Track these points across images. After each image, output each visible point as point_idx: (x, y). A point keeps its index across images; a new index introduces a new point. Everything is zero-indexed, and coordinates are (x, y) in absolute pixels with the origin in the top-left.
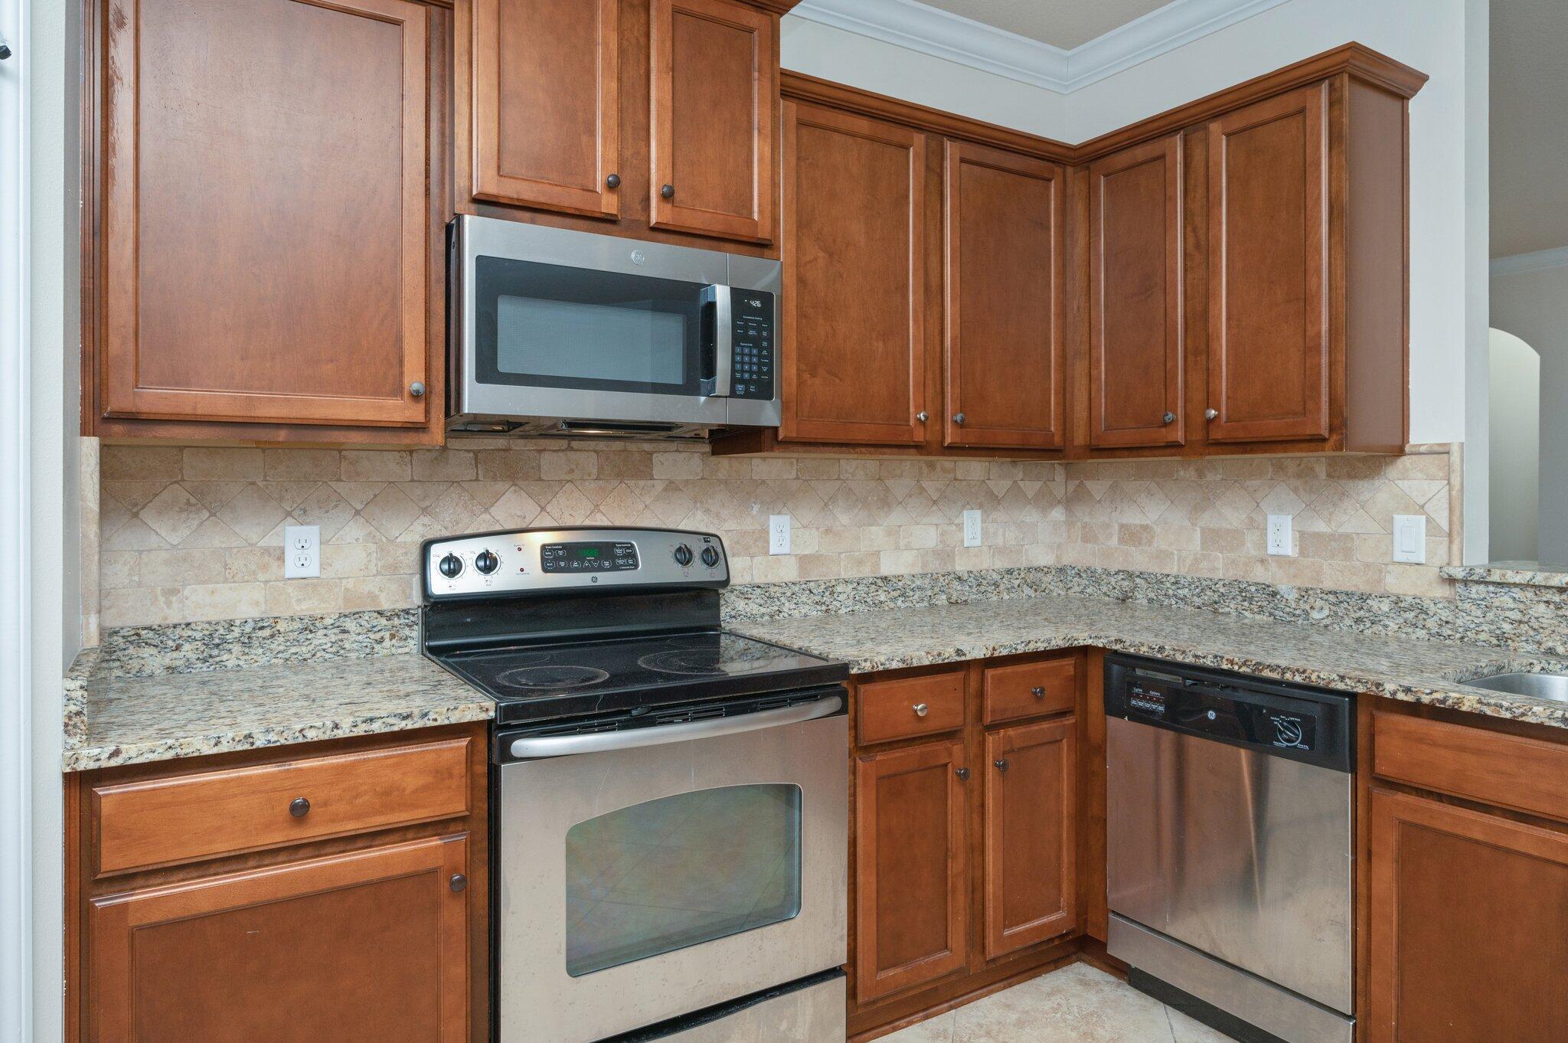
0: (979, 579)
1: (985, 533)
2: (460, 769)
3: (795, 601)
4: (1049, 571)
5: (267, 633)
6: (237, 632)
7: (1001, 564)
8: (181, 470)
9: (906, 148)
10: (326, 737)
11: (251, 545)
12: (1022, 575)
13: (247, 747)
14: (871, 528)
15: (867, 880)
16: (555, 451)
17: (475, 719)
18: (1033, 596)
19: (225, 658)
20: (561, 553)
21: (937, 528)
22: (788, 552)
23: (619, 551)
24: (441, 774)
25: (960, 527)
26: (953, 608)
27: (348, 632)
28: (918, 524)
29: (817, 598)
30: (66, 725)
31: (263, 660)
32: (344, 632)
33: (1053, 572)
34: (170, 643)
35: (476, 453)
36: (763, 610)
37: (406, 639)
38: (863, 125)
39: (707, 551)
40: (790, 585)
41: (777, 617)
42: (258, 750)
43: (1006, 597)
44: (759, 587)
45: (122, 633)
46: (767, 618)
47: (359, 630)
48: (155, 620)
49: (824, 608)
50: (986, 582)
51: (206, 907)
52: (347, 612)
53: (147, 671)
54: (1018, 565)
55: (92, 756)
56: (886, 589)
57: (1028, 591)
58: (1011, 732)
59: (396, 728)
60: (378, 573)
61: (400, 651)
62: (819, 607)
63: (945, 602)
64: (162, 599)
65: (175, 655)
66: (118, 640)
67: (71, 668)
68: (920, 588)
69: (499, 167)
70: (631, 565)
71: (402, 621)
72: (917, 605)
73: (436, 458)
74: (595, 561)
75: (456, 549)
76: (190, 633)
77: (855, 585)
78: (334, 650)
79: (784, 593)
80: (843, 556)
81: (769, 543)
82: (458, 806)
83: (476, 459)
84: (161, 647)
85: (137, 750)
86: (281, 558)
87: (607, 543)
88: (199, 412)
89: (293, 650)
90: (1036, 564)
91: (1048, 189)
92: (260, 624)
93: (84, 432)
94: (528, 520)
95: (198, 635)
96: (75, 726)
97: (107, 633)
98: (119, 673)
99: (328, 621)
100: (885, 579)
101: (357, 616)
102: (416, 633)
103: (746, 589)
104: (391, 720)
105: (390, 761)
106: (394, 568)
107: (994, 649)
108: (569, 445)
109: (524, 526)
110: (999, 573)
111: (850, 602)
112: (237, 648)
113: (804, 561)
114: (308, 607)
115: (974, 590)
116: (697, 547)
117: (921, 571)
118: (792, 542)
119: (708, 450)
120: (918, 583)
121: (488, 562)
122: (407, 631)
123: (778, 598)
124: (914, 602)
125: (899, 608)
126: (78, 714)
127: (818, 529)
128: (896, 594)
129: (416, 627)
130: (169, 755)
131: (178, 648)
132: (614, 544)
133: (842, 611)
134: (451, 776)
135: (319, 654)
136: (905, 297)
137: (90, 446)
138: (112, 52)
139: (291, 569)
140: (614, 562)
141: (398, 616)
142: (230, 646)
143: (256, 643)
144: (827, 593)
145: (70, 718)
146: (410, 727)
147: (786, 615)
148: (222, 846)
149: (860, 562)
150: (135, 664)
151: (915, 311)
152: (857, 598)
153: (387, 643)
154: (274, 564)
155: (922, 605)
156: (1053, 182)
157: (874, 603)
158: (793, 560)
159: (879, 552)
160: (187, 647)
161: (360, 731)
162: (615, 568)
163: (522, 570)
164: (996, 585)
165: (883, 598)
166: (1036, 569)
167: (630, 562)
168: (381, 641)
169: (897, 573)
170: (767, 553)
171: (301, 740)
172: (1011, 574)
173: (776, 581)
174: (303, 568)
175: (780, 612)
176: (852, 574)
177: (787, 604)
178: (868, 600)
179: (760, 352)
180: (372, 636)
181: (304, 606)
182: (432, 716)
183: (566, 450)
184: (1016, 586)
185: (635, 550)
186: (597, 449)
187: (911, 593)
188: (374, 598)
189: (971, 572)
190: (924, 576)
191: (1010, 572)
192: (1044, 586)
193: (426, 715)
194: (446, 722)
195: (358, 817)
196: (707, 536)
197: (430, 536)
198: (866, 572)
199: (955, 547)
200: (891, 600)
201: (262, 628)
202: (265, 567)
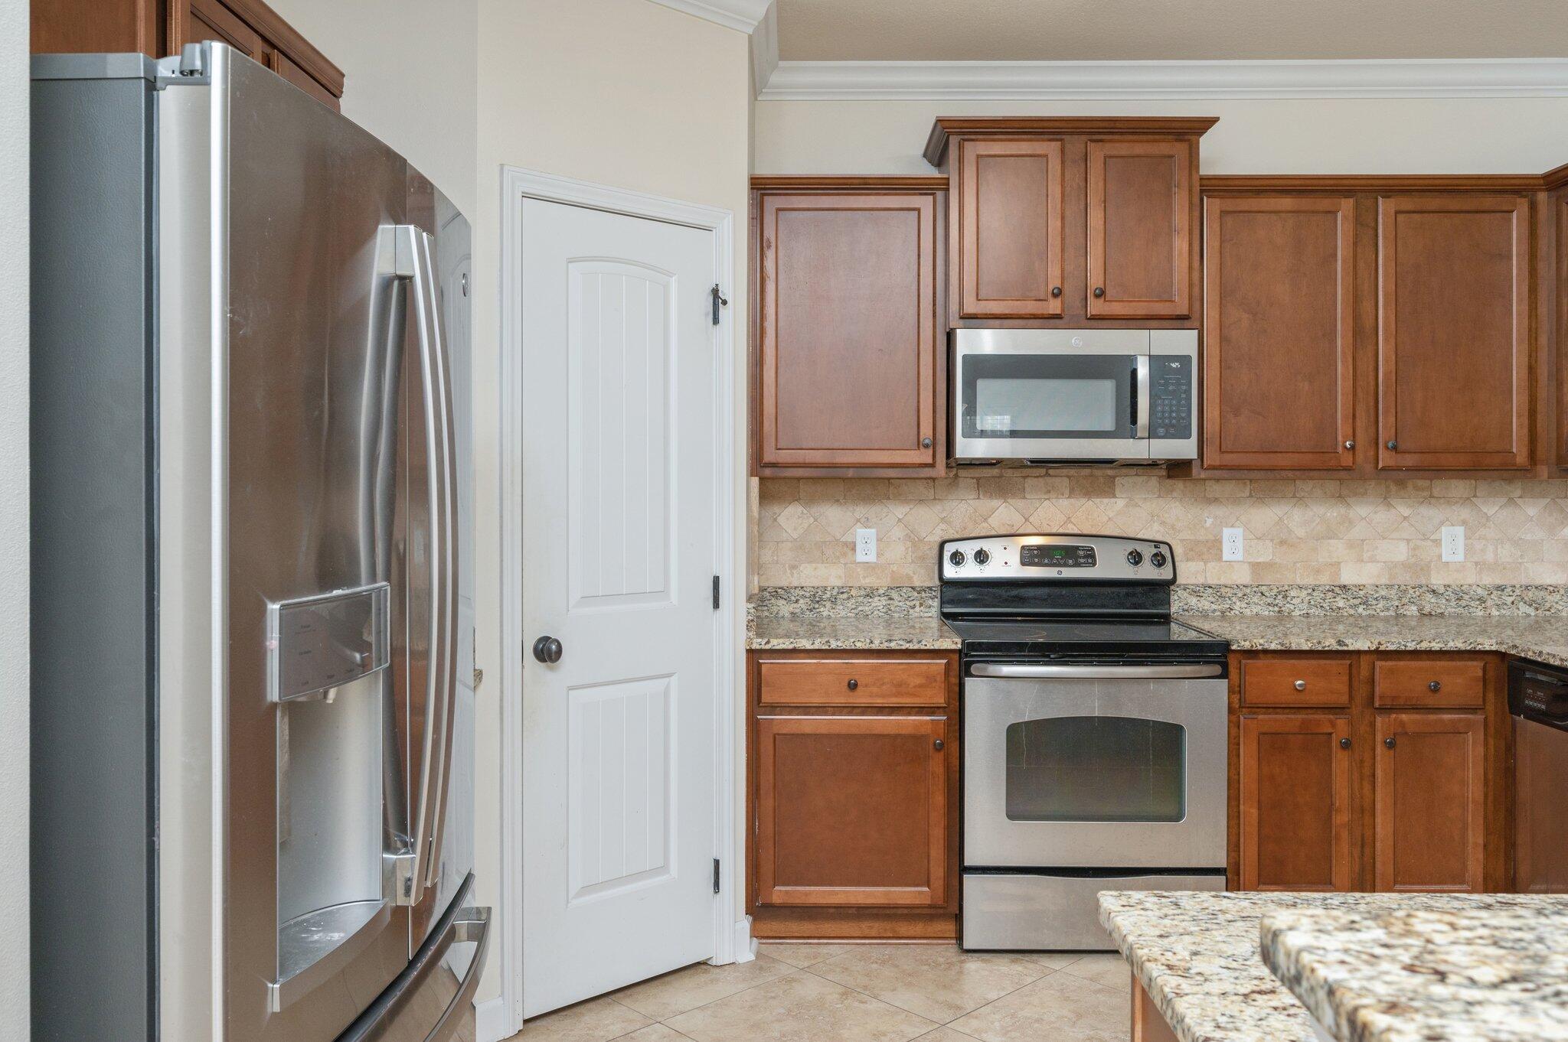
0: (1459, 595)
1: (1469, 550)
2: (941, 678)
3: (1247, 601)
4: (1556, 590)
5: (845, 596)
6: (828, 595)
7: (1489, 580)
8: (799, 492)
9: (1334, 213)
10: (866, 647)
11: (837, 540)
12: (1518, 592)
13: (827, 647)
14: (1330, 541)
15: (1250, 812)
16: (1035, 477)
17: (949, 648)
18: (1533, 614)
19: (822, 610)
20: (1035, 552)
21: (1408, 544)
22: (1241, 559)
23: (1081, 553)
24: (930, 679)
25: (1438, 542)
26: (1426, 620)
27: (893, 599)
28: (1384, 538)
29: (1269, 600)
30: (747, 626)
31: (843, 614)
32: (891, 599)
33: (1562, 592)
34: (793, 598)
35: (978, 479)
36: (1214, 607)
37: (930, 607)
38: (1287, 203)
39: (1155, 555)
40: (1241, 587)
41: (1228, 614)
42: (832, 649)
43: (1495, 612)
44: (1211, 587)
45: (769, 590)
46: (1219, 613)
47: (900, 599)
48: (784, 584)
49: (1276, 609)
50: (1468, 596)
51: (808, 730)
52: (892, 586)
53: (781, 615)
54: (1514, 582)
55: (758, 643)
56: (1345, 596)
57: (1524, 609)
58: (1404, 717)
59: (903, 648)
60: (913, 562)
61: (926, 615)
62: (1271, 608)
63: (1416, 613)
64: (789, 571)
65: (795, 605)
66: (766, 594)
67: (749, 599)
68: (1384, 598)
69: (977, 295)
70: (1091, 563)
71: (928, 595)
72: (1382, 614)
73: (950, 484)
74: (1061, 559)
75: (962, 547)
76: (803, 593)
77: (1310, 591)
78: (884, 610)
79: (1236, 594)
80: (1298, 565)
81: (1222, 551)
82: (940, 700)
83: (978, 484)
84: (788, 600)
85: (777, 643)
86: (854, 549)
87: (1073, 547)
88: (807, 461)
89: (860, 609)
90: (1538, 582)
91: (1510, 220)
92: (842, 590)
93: (752, 475)
94: (1015, 528)
95: (808, 595)
96: (751, 627)
97: (762, 589)
98: (767, 614)
99: (881, 591)
100: (1344, 587)
101: (898, 589)
102: (936, 603)
103: (1198, 588)
104: (901, 642)
105: (902, 667)
106: (923, 558)
107: (1380, 643)
108: (1047, 473)
109: (1012, 532)
110: (1485, 588)
111: (1305, 606)
112: (828, 604)
113: (1256, 567)
114: (870, 581)
115: (1453, 603)
116: (1147, 552)
117: (1388, 582)
118: (1246, 551)
119: (1164, 474)
120: (1383, 593)
121: (981, 557)
122: (930, 602)
123: (1229, 597)
124: (1378, 611)
125: (1360, 615)
126: (752, 621)
127: (1272, 540)
128: (1357, 602)
129: (936, 600)
130: (791, 647)
131: (797, 601)
132: (1077, 548)
133: (1297, 613)
134: (935, 681)
135: (875, 613)
136: (1333, 341)
137: (755, 480)
138: (765, 263)
139: (860, 557)
140: (1076, 560)
141: (925, 591)
142: (825, 603)
143: (839, 602)
144: (1280, 597)
145: (749, 622)
146: (911, 648)
147: (1237, 613)
148: (816, 700)
149: (1318, 571)
150: (775, 609)
151: (1343, 352)
152: (1312, 603)
153: (917, 609)
154: (850, 553)
155: (1387, 614)
156: (1515, 214)
157: (1332, 609)
158: (1246, 567)
159: (1339, 563)
160: (801, 601)
161: (885, 646)
162: (1077, 565)
163: (1006, 563)
164: (1482, 600)
165: (1341, 604)
166: (1536, 588)
167: (1090, 561)
168: (914, 607)
169: (1360, 583)
170: (1220, 559)
171: (853, 647)
172: (1503, 590)
173: (1229, 583)
174: (866, 557)
175: (1231, 609)
176: (1309, 581)
177: (1238, 603)
178: (1324, 605)
179: (1179, 402)
180: (908, 603)
181: (867, 581)
182: (924, 643)
183: (1044, 476)
184: (1509, 603)
185: (1094, 553)
186: (1069, 474)
187: (1374, 602)
188: (910, 578)
189: (1449, 586)
190: (1389, 587)
191: (1501, 588)
192: (1548, 605)
193: (920, 642)
194: (932, 648)
195: (883, 696)
196: (1157, 543)
197: (946, 538)
198: (1325, 580)
199: (1431, 561)
200: (1351, 607)
201: (842, 593)
202: (845, 555)
